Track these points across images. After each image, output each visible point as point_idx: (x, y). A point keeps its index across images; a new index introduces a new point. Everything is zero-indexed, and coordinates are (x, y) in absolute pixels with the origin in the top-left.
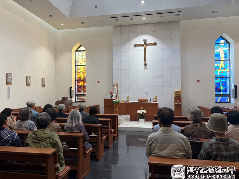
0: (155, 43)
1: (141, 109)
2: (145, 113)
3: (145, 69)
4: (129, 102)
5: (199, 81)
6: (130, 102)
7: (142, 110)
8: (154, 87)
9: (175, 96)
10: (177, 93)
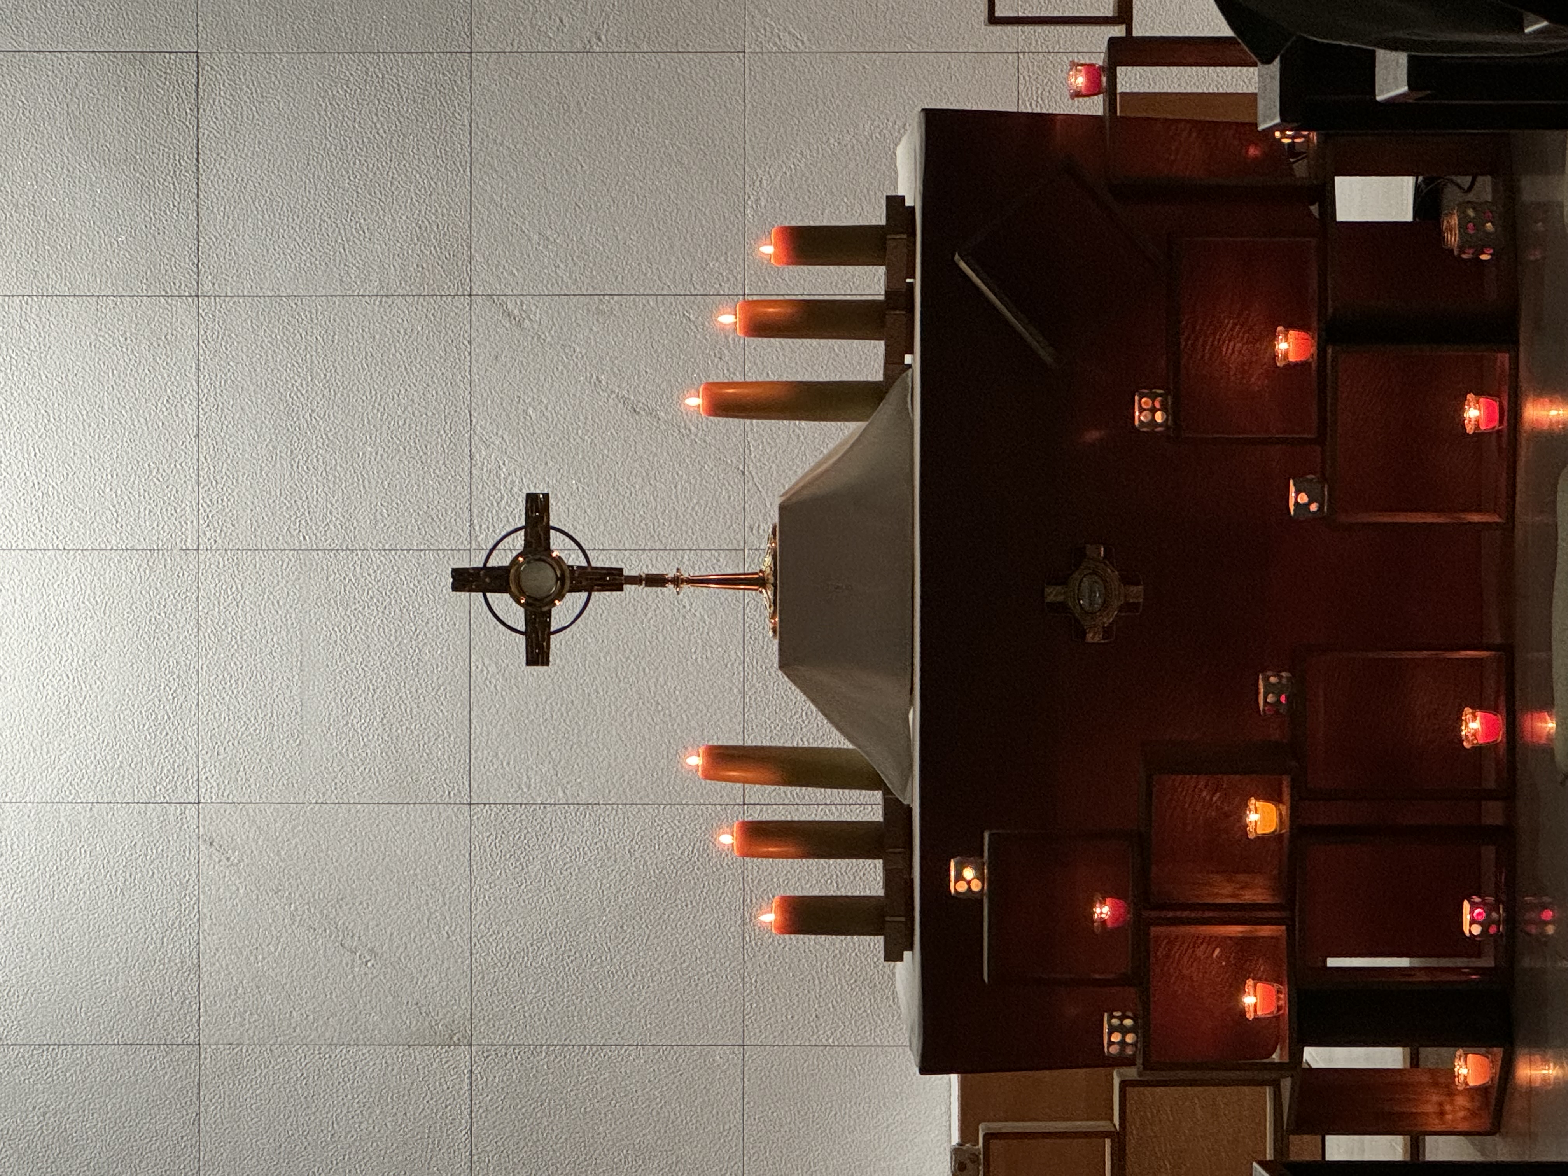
8: (480, 299)
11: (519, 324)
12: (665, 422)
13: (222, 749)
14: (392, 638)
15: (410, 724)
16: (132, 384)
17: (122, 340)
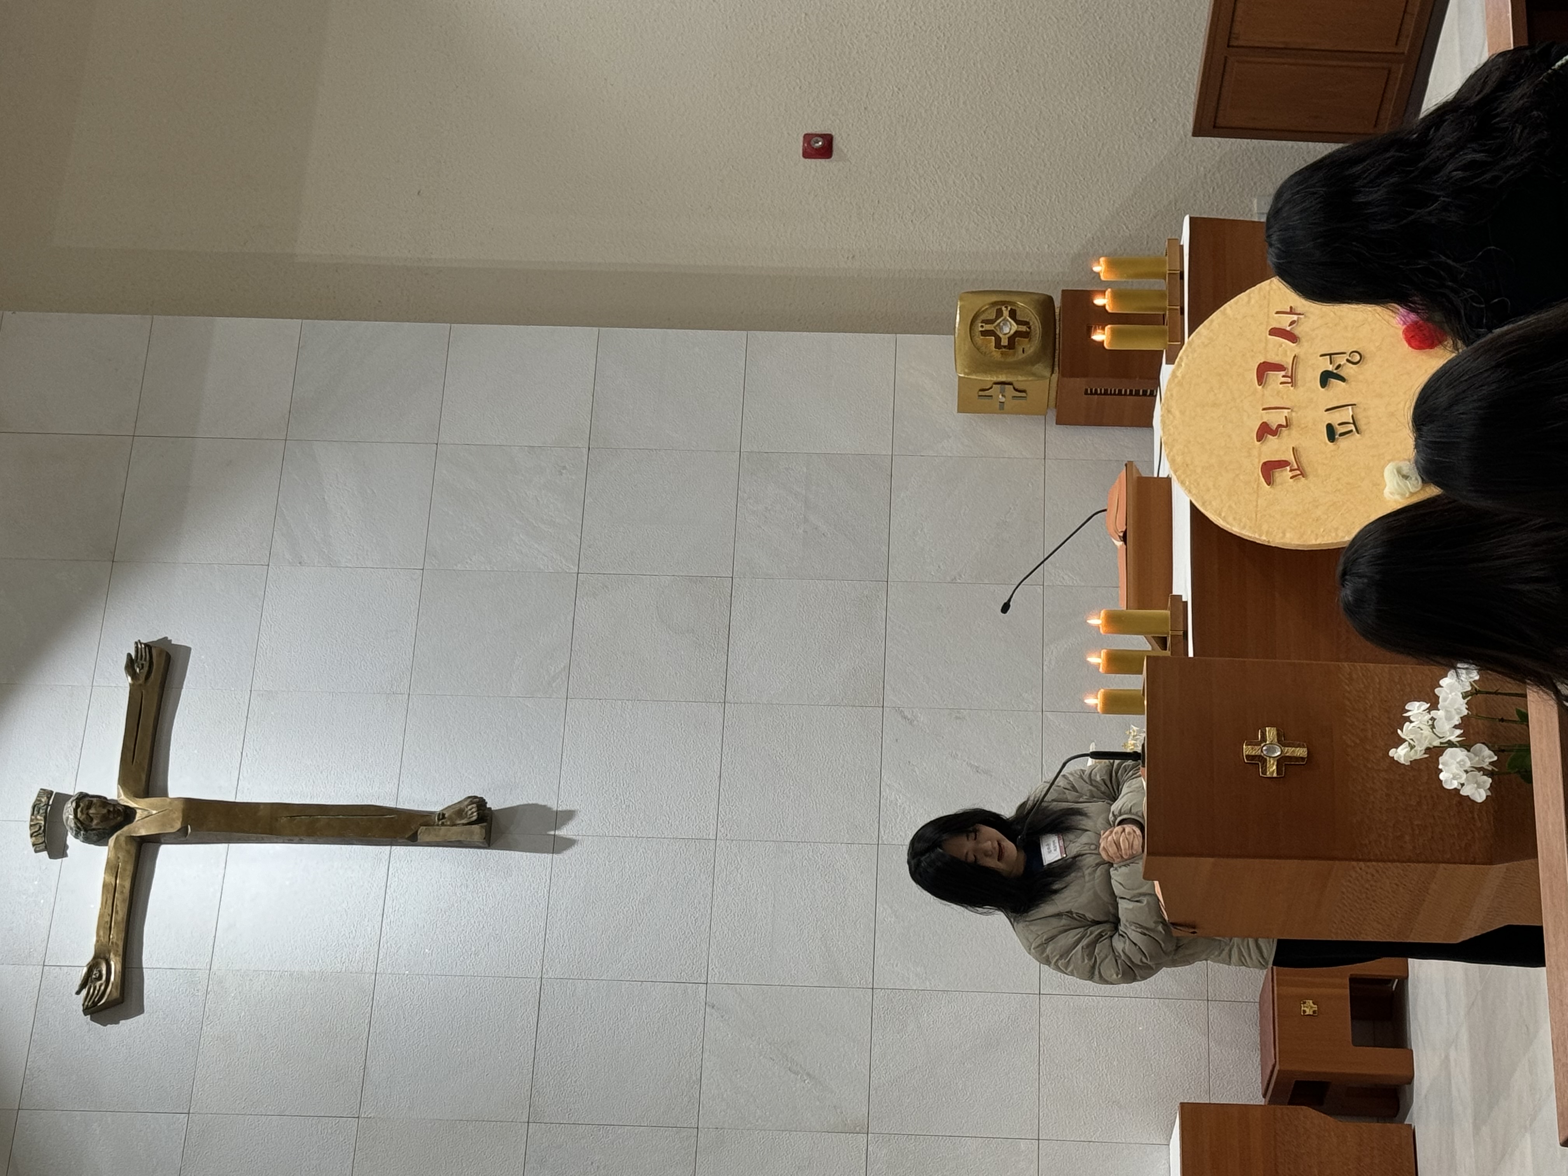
0: (131, 665)
3: (561, 845)
5: (828, 140)
8: (888, 710)
9: (1053, 372)
10: (998, 340)
11: (911, 723)
12: (995, 778)
13: (723, 953)
14: (830, 892)
15: (838, 941)
16: (683, 749)
17: (679, 725)
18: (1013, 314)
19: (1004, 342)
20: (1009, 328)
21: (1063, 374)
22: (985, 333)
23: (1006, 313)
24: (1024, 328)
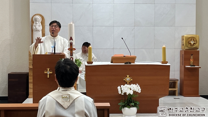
1: (126, 83)
2: (140, 92)
4: (92, 63)
6: (95, 63)
7: (130, 83)
9: (186, 49)
10: (190, 41)
11: (132, 30)
18: (194, 43)
19: (190, 42)
20: (192, 43)
21: (185, 51)
22: (191, 39)
23: (195, 42)
24: (192, 45)
